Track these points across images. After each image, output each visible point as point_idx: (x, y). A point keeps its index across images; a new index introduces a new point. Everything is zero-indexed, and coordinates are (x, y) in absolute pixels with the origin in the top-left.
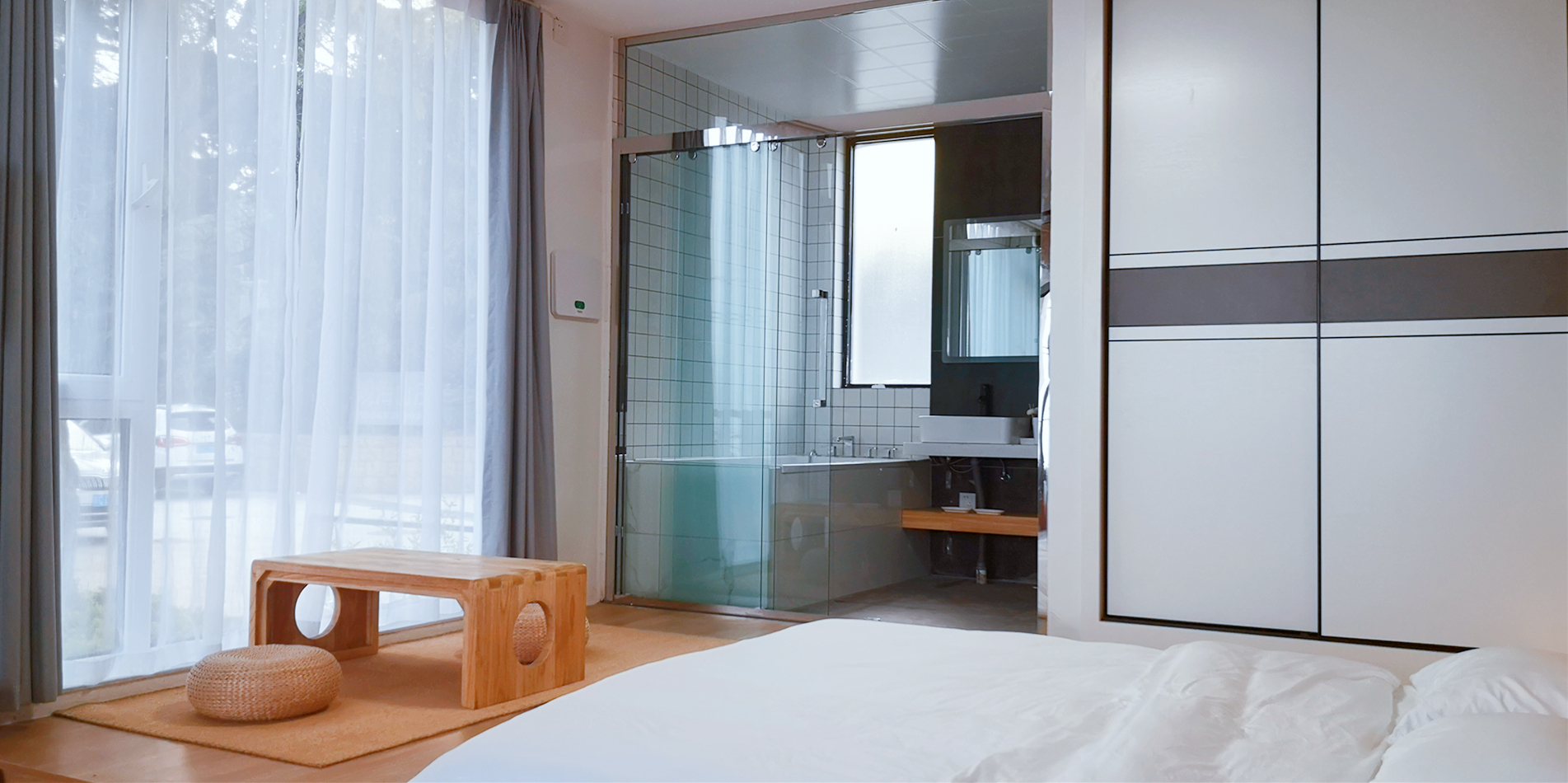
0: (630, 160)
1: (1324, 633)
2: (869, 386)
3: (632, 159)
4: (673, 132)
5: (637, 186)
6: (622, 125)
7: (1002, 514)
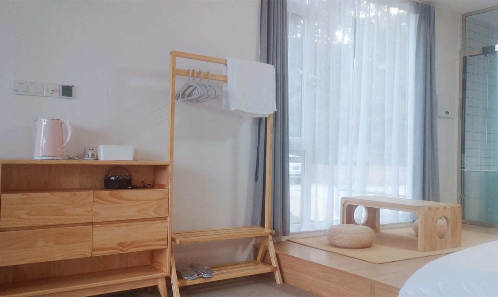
0: (467, 59)
3: (468, 58)
4: (483, 47)
5: (469, 68)
6: (464, 46)
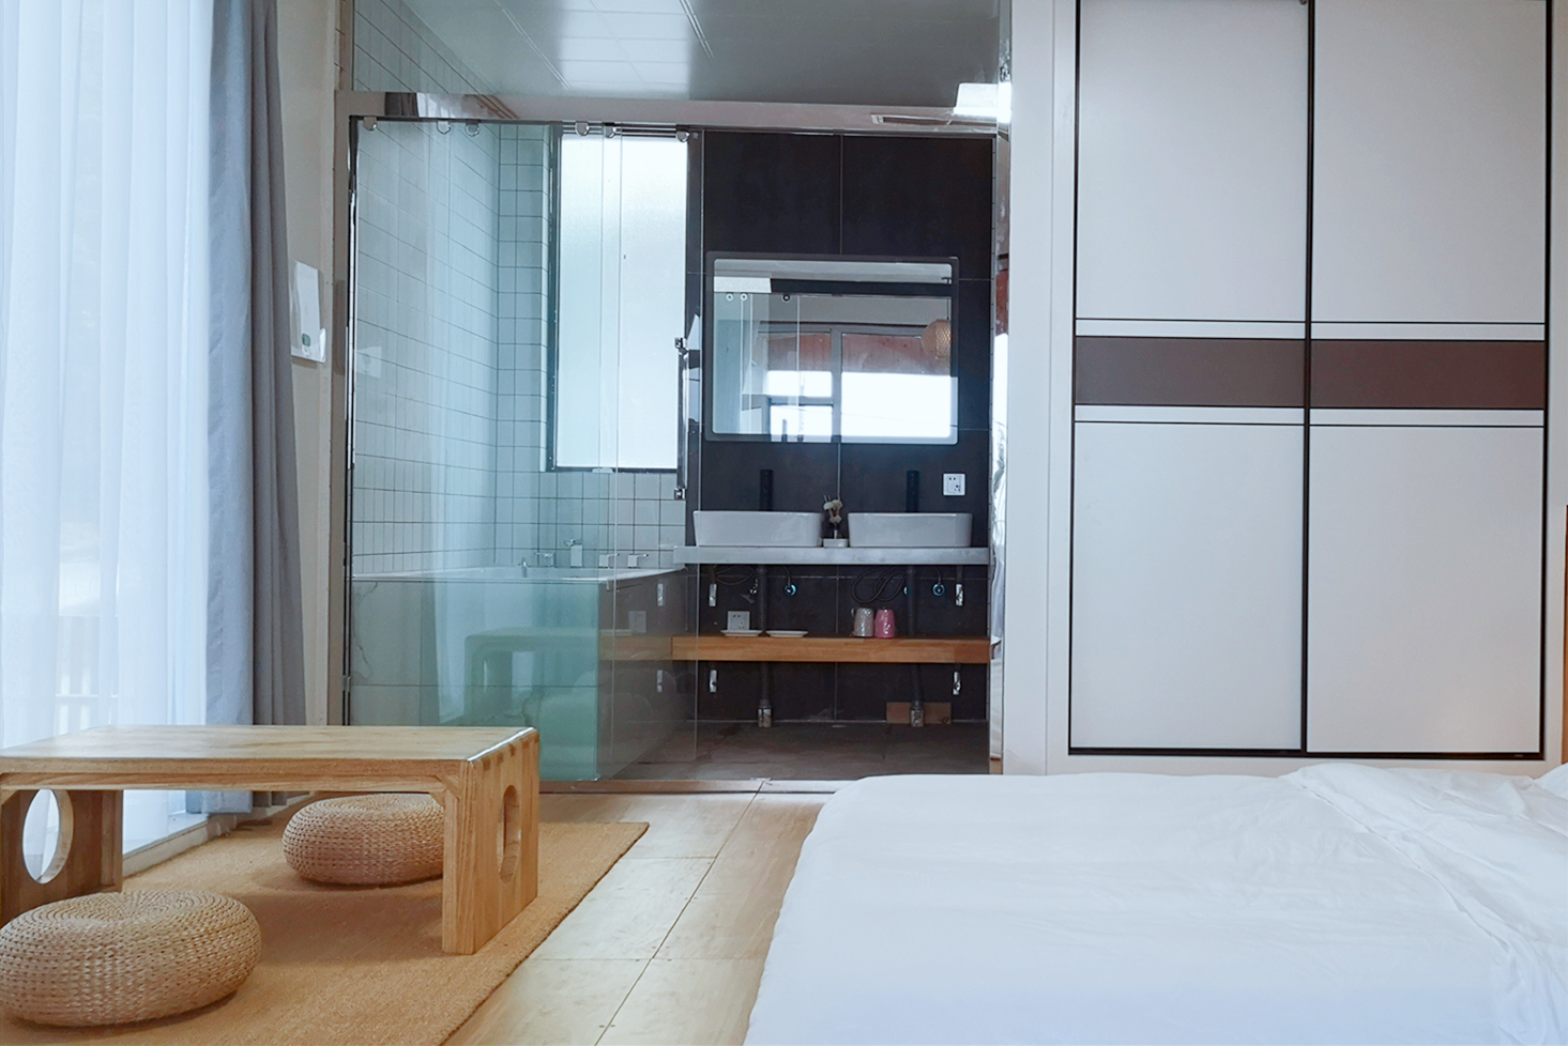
1: (1310, 749)
2: (590, 470)
3: (370, 124)
7: (805, 636)
